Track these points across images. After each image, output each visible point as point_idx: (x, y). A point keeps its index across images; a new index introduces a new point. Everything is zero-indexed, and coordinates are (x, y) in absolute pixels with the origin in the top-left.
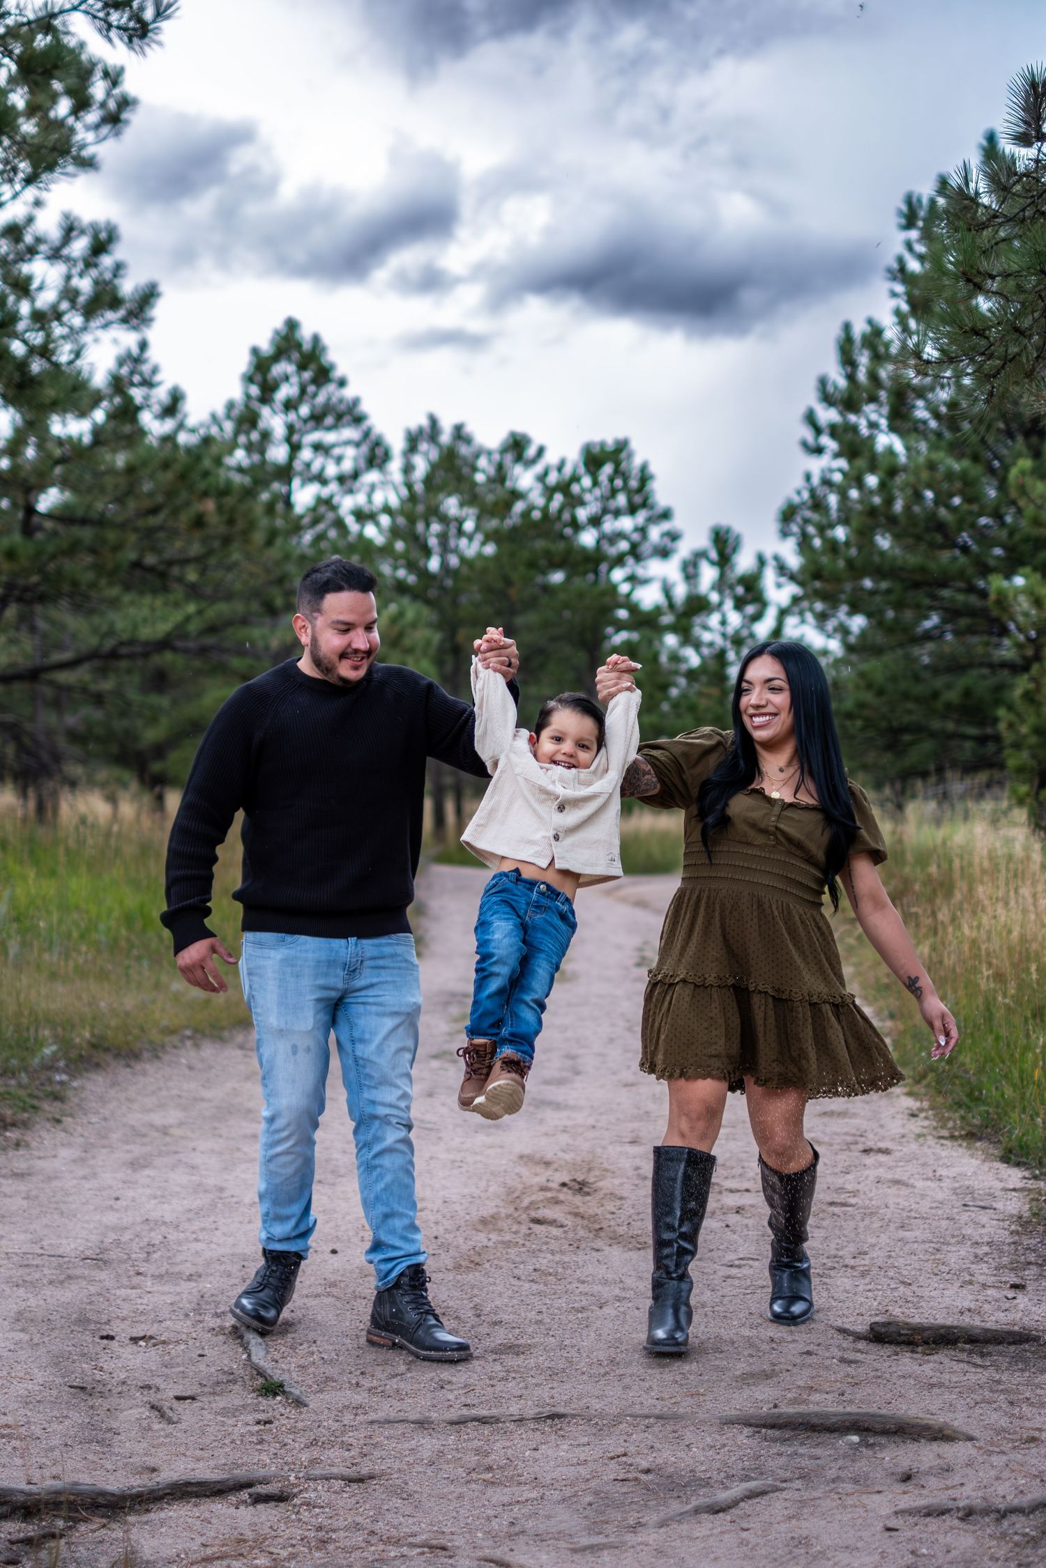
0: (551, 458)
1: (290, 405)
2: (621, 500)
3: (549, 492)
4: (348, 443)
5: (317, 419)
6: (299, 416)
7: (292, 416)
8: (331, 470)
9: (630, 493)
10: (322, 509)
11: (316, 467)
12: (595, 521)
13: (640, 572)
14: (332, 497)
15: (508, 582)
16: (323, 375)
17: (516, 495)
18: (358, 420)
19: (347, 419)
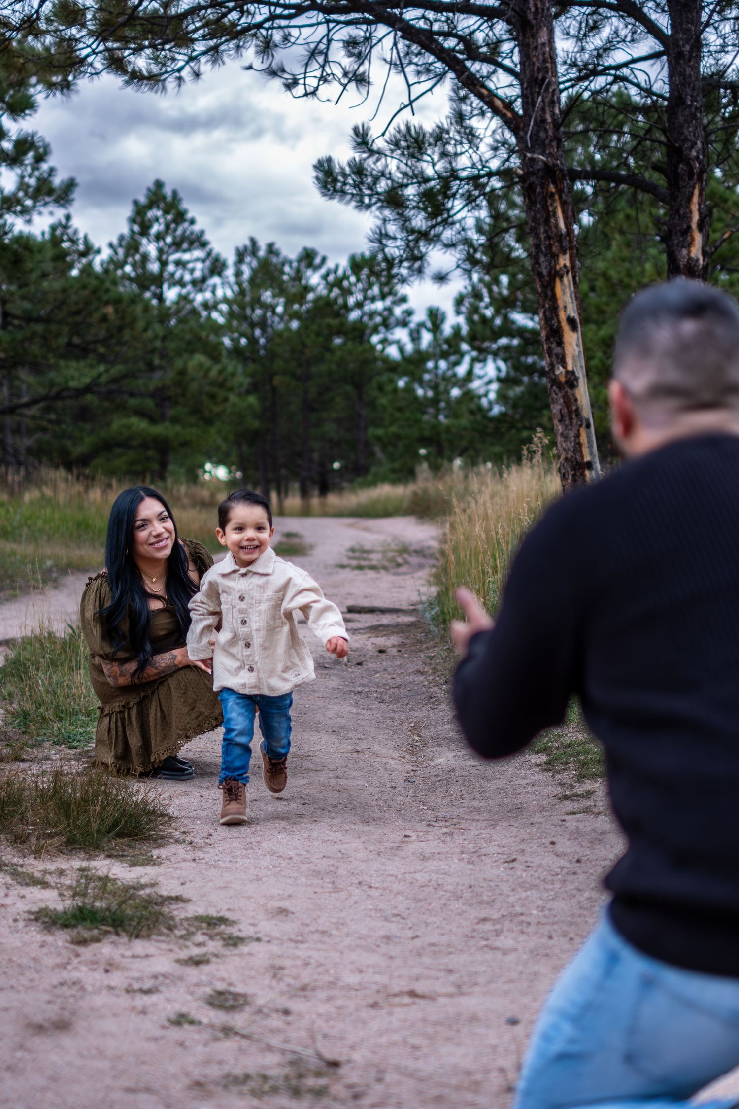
0: (330, 264)
1: (159, 237)
2: (376, 290)
3: (330, 286)
4: (197, 260)
5: (177, 245)
6: (165, 243)
7: (161, 244)
8: (187, 277)
9: (382, 285)
10: (182, 303)
11: (178, 275)
12: (359, 305)
13: (388, 336)
14: (189, 294)
15: (305, 345)
16: (181, 217)
17: (307, 289)
18: (204, 245)
19: (196, 244)
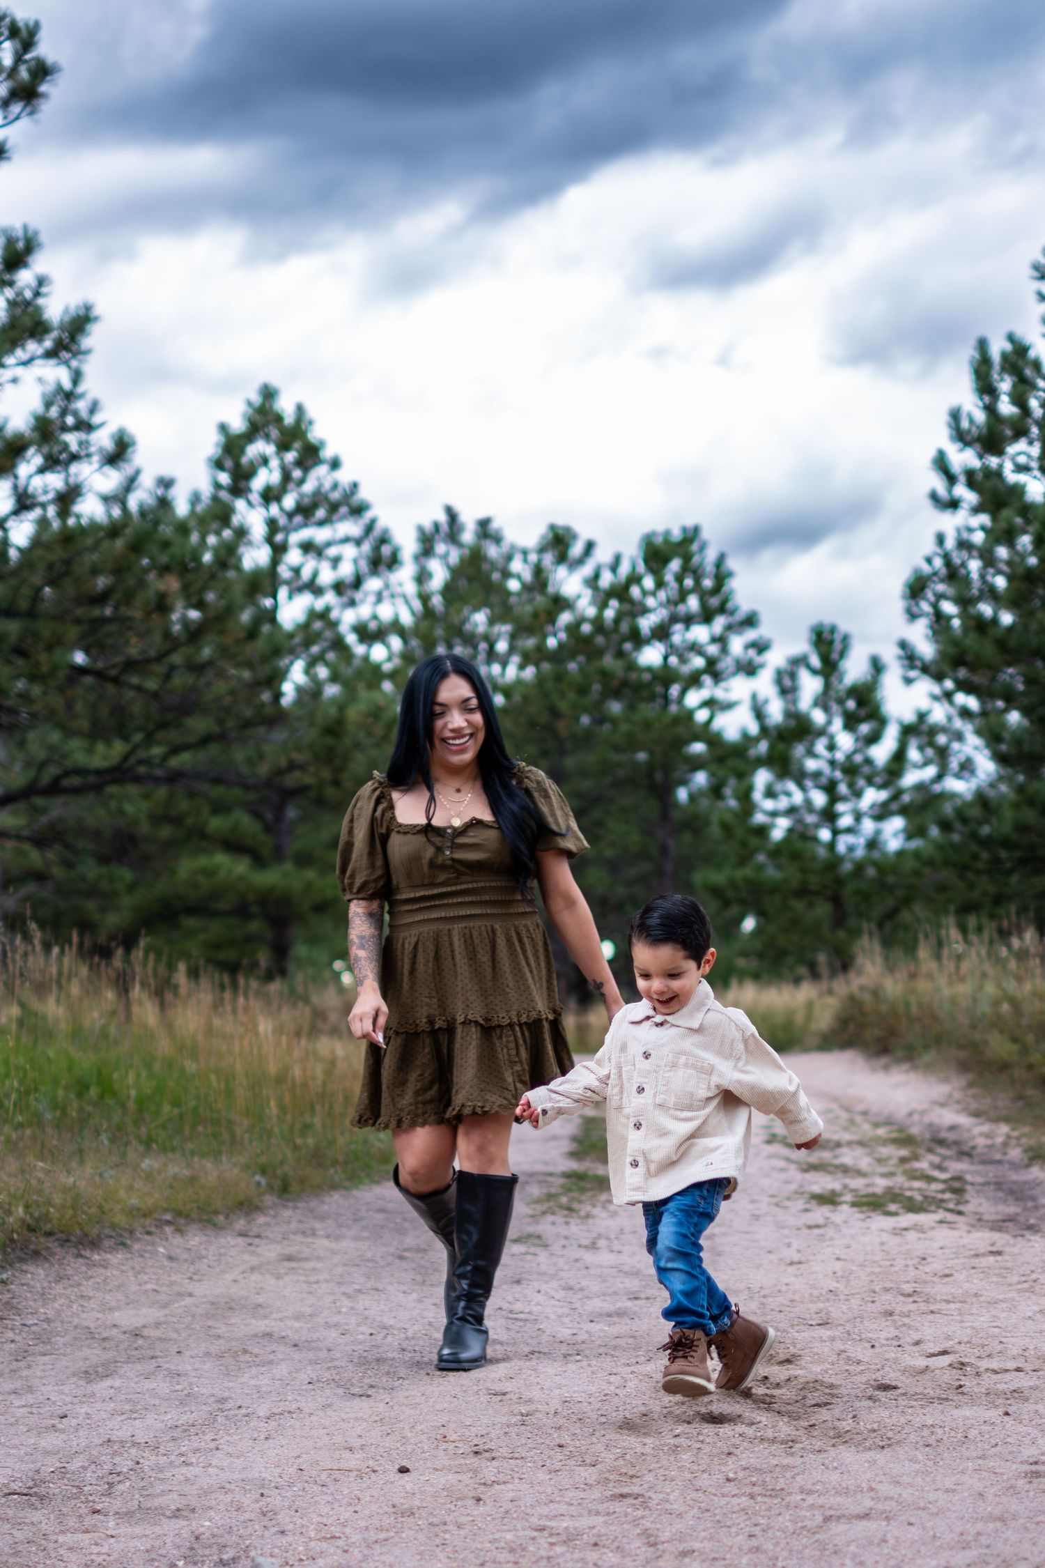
0: (603, 555)
1: (269, 496)
2: (693, 603)
3: (603, 597)
4: (346, 540)
5: (305, 511)
6: (282, 509)
7: (274, 510)
8: (327, 576)
9: (703, 595)
10: (318, 625)
11: (306, 574)
12: (661, 633)
13: (720, 693)
14: (328, 610)
15: (554, 713)
16: (310, 455)
17: (560, 603)
18: (358, 510)
19: (343, 510)
